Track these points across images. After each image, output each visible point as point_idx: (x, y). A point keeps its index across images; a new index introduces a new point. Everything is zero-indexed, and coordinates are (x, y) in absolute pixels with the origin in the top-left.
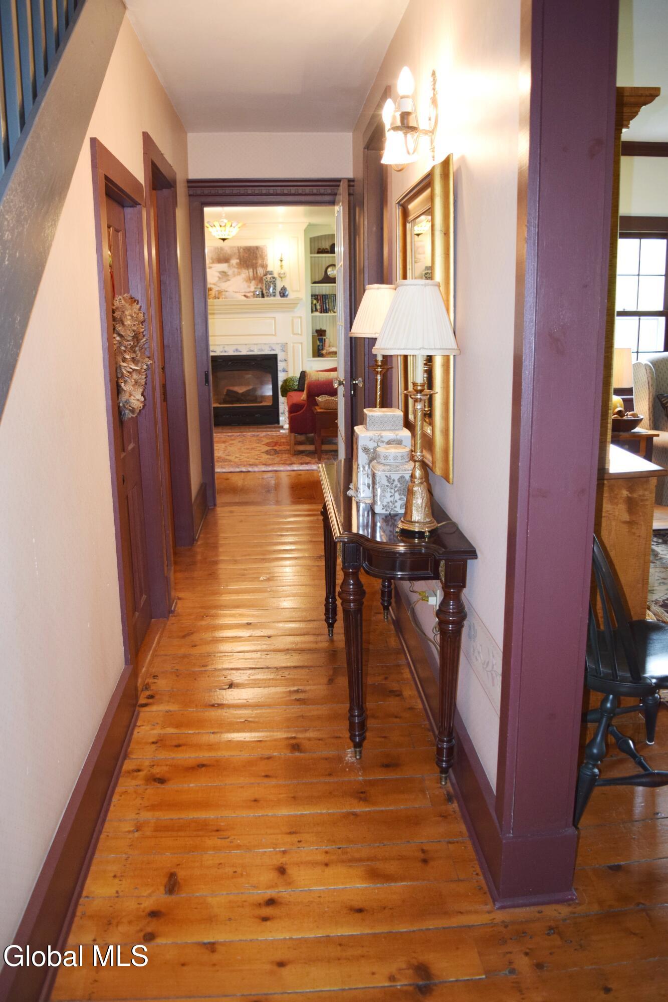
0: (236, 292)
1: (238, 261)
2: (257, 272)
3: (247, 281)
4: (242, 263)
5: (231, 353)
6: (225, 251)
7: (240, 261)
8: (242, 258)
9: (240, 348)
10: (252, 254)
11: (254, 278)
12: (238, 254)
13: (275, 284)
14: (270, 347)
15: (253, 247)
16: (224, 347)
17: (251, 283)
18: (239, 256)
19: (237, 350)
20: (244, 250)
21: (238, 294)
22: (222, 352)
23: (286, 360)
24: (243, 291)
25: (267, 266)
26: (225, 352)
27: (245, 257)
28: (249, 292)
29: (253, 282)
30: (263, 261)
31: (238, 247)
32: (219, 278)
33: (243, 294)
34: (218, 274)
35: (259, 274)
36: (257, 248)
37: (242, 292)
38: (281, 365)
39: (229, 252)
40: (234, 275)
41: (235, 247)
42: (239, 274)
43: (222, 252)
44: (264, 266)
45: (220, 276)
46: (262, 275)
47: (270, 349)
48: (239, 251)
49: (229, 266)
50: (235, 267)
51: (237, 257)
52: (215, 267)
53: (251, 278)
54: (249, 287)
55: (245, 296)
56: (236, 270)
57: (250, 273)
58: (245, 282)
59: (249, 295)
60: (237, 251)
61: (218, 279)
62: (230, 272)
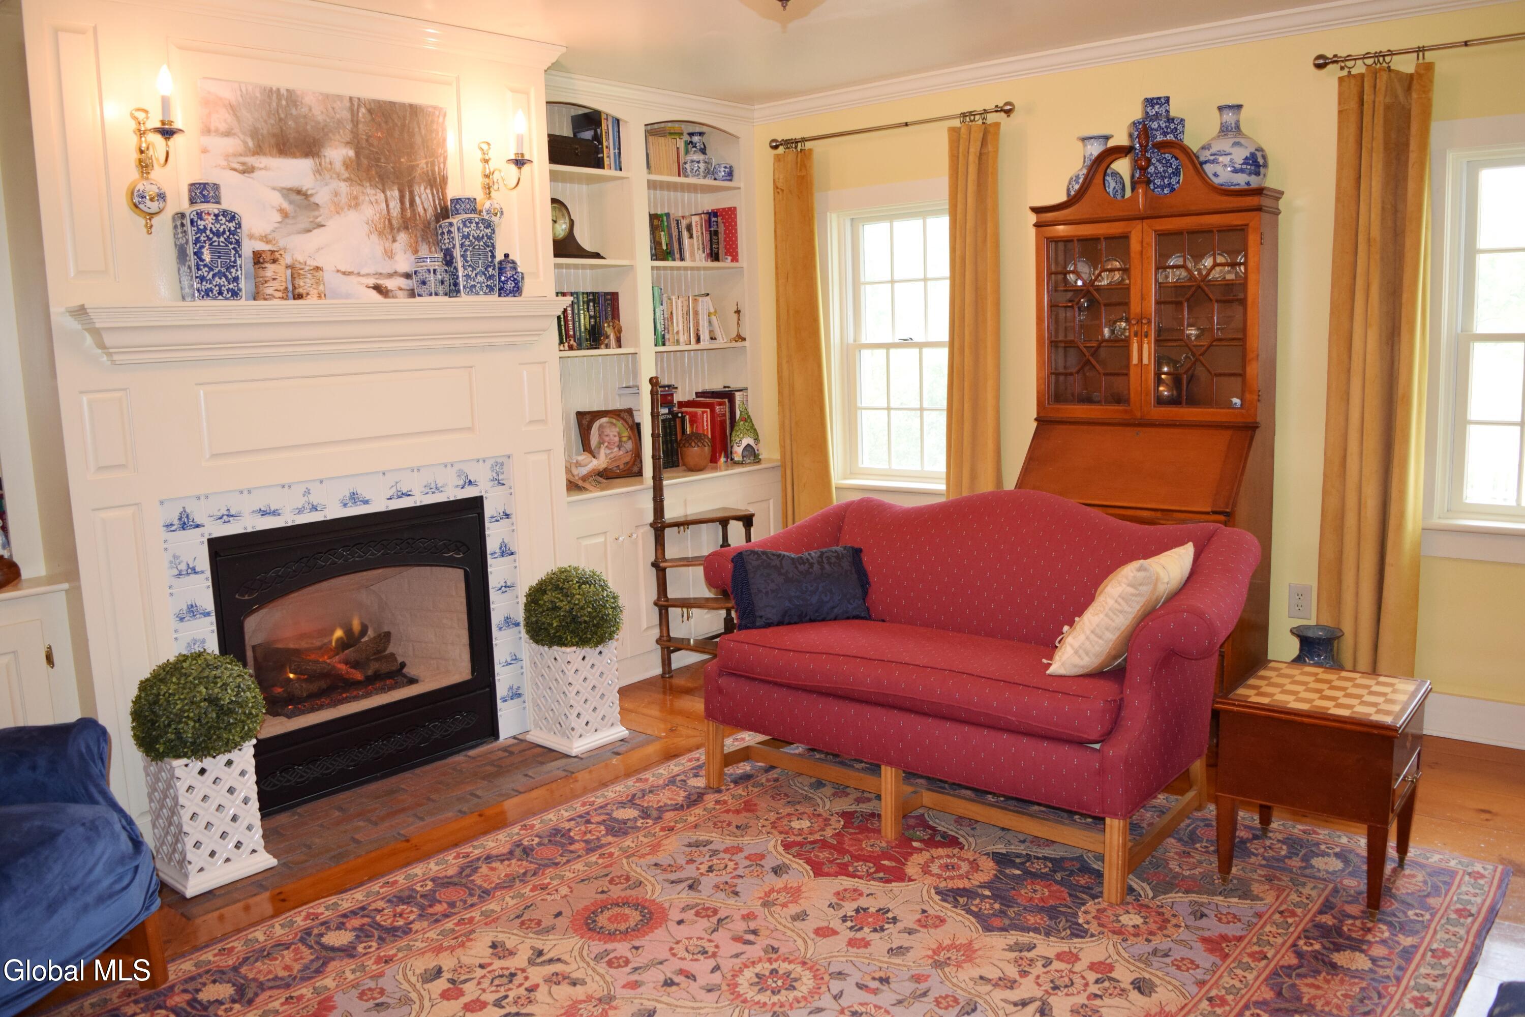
0: (344, 273)
1: (351, 153)
2: (412, 202)
3: (381, 234)
4: (365, 162)
5: (334, 511)
6: (304, 110)
7: (357, 154)
8: (364, 144)
9: (364, 493)
10: (397, 133)
11: (406, 225)
12: (349, 126)
13: (493, 246)
14: (460, 473)
15: (403, 105)
16: (307, 492)
17: (394, 241)
18: (355, 133)
19: (354, 498)
20: (370, 111)
21: (353, 279)
22: (300, 511)
23: (507, 516)
24: (371, 270)
25: (444, 180)
26: (314, 508)
27: (375, 142)
28: (391, 275)
29: (402, 237)
30: (433, 164)
31: (351, 99)
32: (285, 214)
33: (372, 281)
34: (277, 199)
35: (420, 209)
36: (414, 110)
37: (368, 275)
38: (494, 536)
39: (319, 114)
40: (338, 210)
41: (340, 97)
42: (355, 203)
43: (294, 112)
44: (438, 182)
45: (285, 205)
46: (430, 212)
47: (461, 483)
48: (354, 113)
49: (318, 171)
50: (338, 175)
51: (348, 137)
52: (265, 168)
53: (394, 222)
54: (390, 255)
55: (378, 288)
56: (343, 187)
57: (392, 205)
58: (374, 237)
59: (390, 284)
60: (346, 115)
61: (278, 217)
62: (322, 196)
